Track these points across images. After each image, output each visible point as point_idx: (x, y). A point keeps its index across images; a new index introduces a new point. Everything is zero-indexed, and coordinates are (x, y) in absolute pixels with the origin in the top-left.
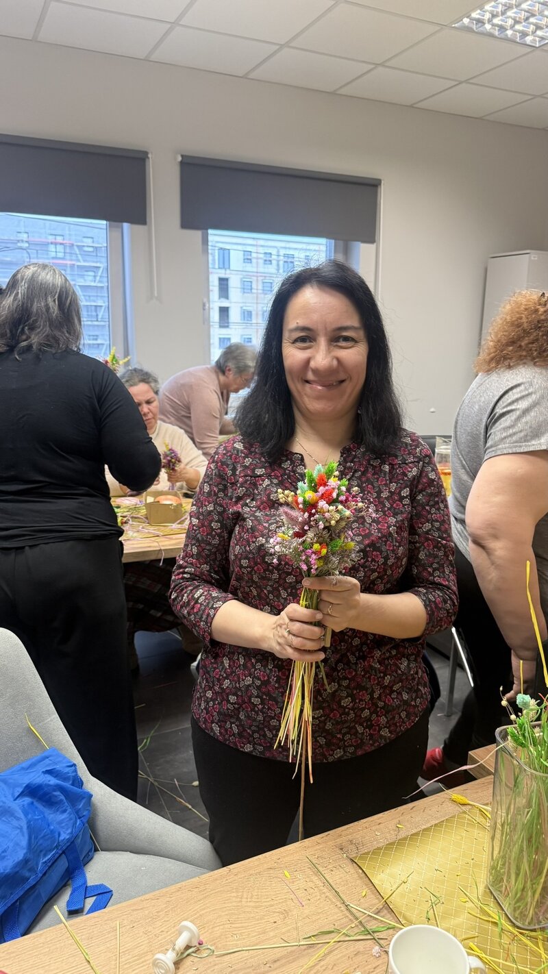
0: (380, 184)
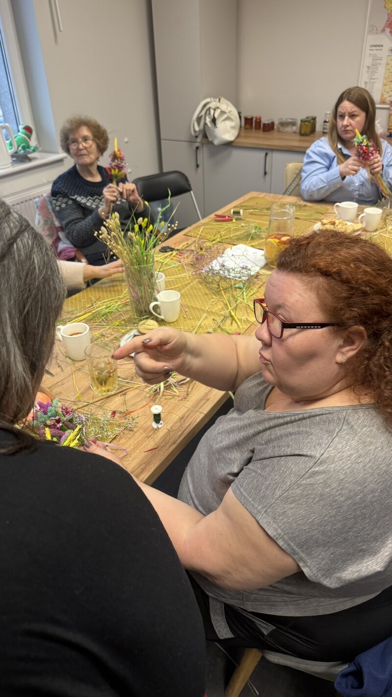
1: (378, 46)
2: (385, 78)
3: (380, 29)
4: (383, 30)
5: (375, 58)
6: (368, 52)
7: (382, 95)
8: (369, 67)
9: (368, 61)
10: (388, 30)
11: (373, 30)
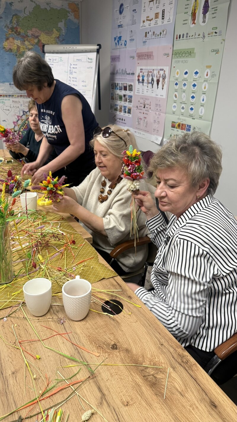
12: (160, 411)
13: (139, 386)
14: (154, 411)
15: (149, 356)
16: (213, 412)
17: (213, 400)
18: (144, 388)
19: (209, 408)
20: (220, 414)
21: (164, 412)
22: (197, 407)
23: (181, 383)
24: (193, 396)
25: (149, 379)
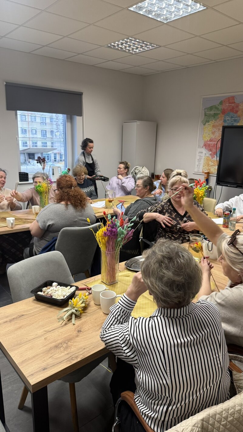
0: (83, 94)
1: (201, 152)
2: (204, 164)
3: (202, 146)
4: (203, 147)
5: (200, 156)
6: (198, 154)
7: (203, 170)
8: (198, 160)
9: (198, 158)
10: (204, 147)
11: (199, 147)
12: (42, 349)
13: (56, 342)
14: (42, 347)
15: (75, 344)
16: (41, 368)
17: (47, 369)
18: (54, 343)
19: (43, 367)
20: (40, 371)
21: (41, 351)
22: (43, 362)
23: (58, 357)
24: (50, 361)
25: (60, 345)
